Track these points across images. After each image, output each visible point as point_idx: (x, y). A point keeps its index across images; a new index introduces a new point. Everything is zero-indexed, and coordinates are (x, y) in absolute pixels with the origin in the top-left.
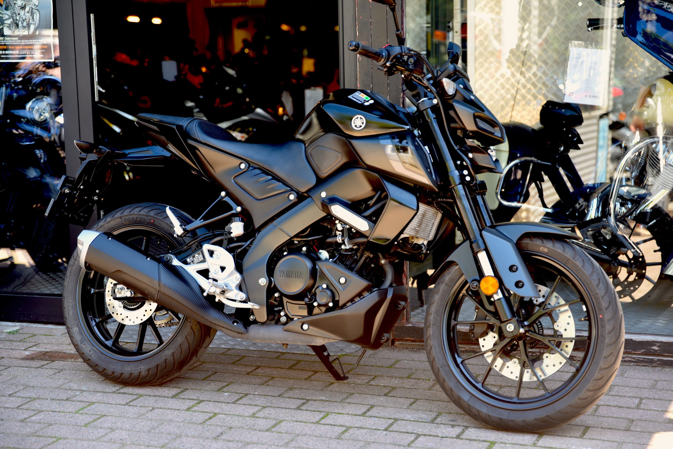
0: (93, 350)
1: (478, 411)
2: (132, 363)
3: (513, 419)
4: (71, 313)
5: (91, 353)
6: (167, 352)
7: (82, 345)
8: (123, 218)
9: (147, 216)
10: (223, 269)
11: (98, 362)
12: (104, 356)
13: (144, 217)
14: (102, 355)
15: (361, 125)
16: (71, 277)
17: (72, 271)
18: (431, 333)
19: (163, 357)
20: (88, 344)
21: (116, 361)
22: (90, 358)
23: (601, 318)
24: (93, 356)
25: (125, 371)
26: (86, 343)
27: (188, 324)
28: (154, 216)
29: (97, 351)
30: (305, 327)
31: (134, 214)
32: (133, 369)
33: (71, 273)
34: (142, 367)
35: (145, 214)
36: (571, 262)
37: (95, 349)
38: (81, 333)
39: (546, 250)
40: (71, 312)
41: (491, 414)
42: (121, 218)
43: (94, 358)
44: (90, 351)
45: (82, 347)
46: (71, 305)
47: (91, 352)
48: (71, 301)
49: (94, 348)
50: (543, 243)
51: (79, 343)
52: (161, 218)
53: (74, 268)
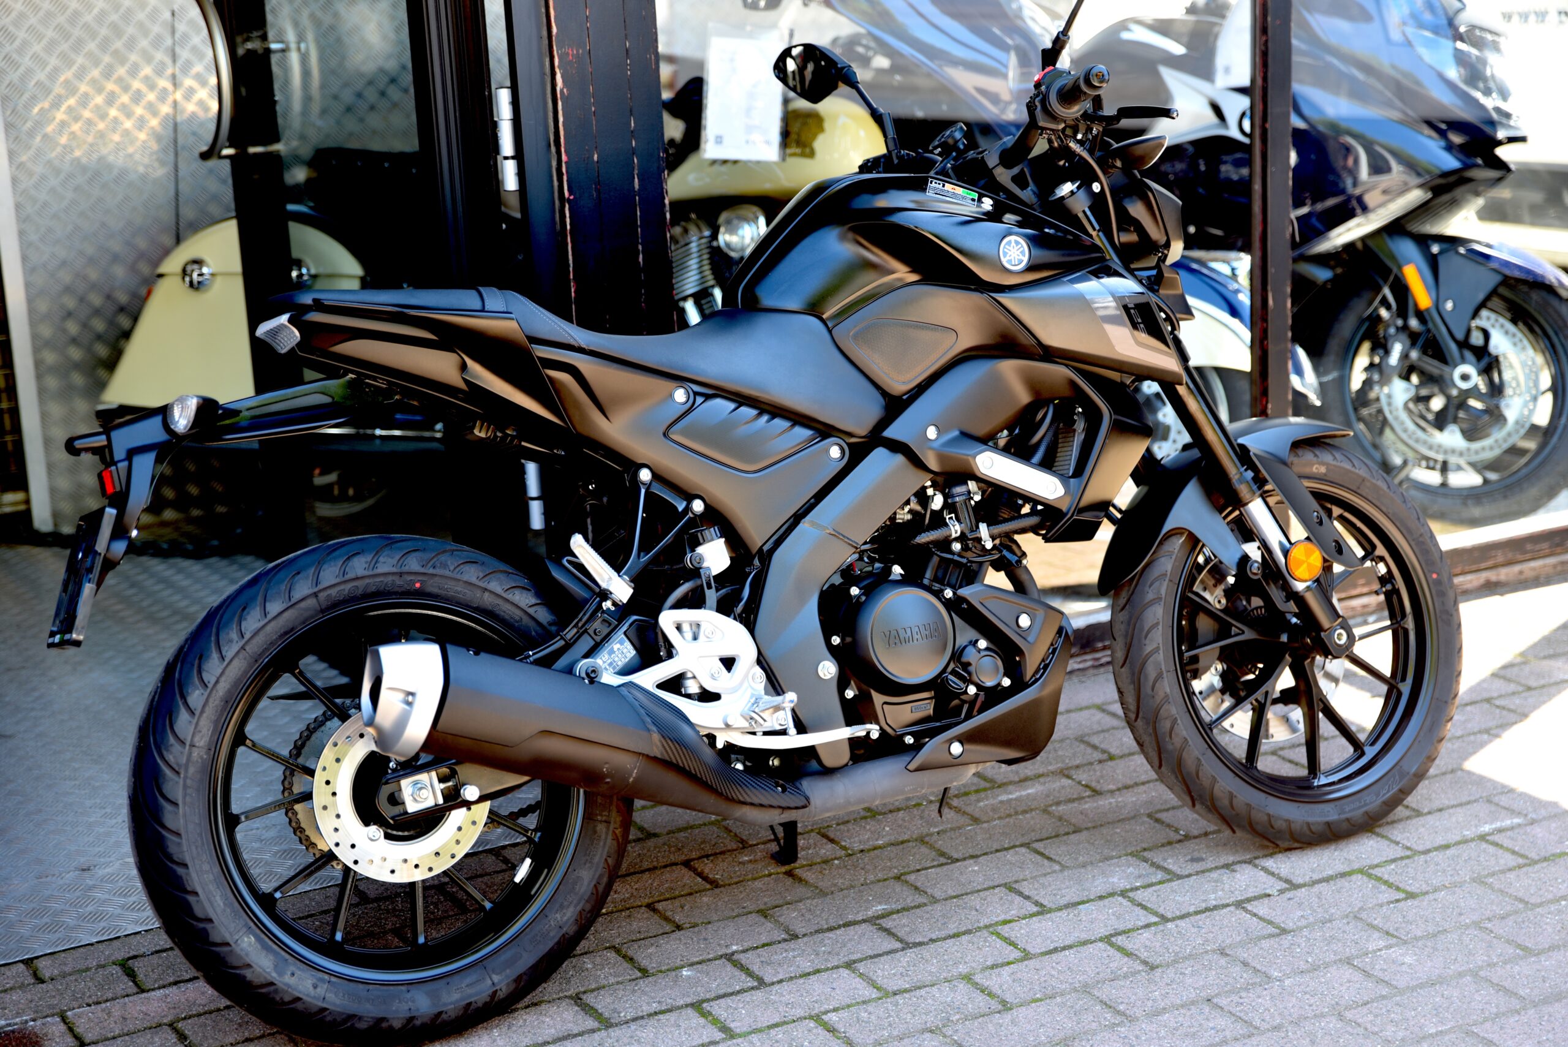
0: (322, 980)
1: (1288, 821)
2: (456, 978)
3: (1348, 815)
4: (219, 901)
5: (321, 991)
6: (558, 916)
7: (288, 978)
8: (322, 596)
9: (401, 574)
10: (728, 663)
11: (352, 1007)
12: (361, 986)
13: (390, 578)
14: (352, 984)
15: (1021, 257)
16: (188, 799)
17: (189, 782)
18: (1168, 690)
19: (552, 934)
20: (299, 968)
21: (403, 988)
22: (325, 1005)
23: (1434, 580)
24: (330, 996)
25: (445, 1005)
26: (292, 968)
27: (601, 828)
28: (423, 570)
29: (333, 979)
30: (956, 748)
31: (357, 578)
32: (470, 991)
33: (185, 787)
34: (496, 978)
35: (394, 570)
36: (1368, 484)
37: (326, 977)
38: (265, 947)
39: (1323, 470)
40: (218, 898)
41: (1310, 820)
42: (315, 595)
43: (338, 1002)
44: (315, 987)
45: (289, 986)
46: (211, 877)
47: (319, 990)
48: (206, 867)
49: (320, 975)
50: (1316, 455)
51: (274, 975)
52: (447, 573)
53: (191, 770)
